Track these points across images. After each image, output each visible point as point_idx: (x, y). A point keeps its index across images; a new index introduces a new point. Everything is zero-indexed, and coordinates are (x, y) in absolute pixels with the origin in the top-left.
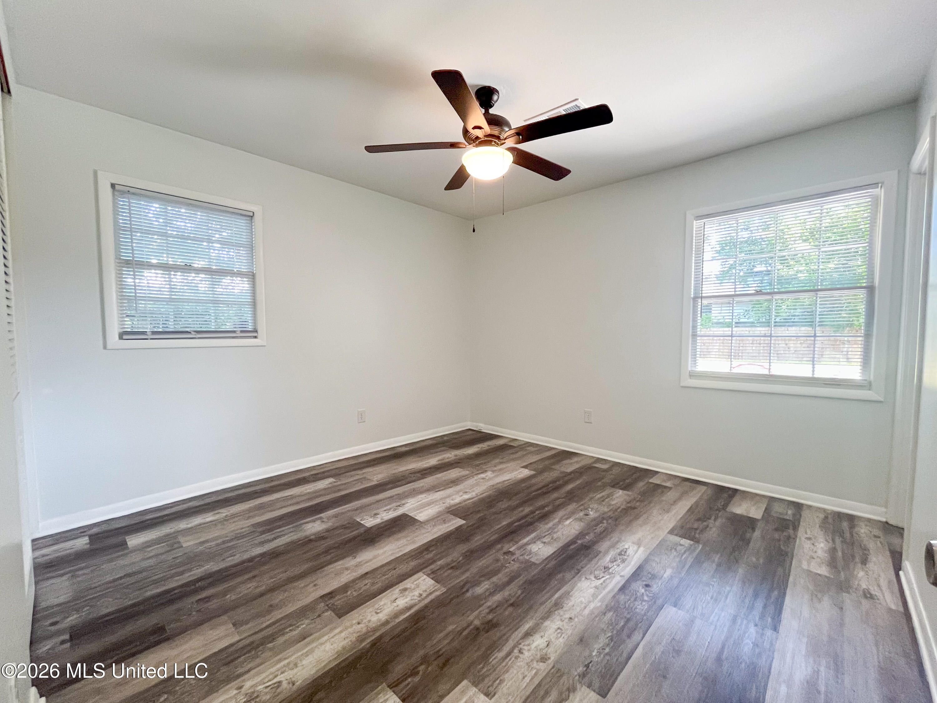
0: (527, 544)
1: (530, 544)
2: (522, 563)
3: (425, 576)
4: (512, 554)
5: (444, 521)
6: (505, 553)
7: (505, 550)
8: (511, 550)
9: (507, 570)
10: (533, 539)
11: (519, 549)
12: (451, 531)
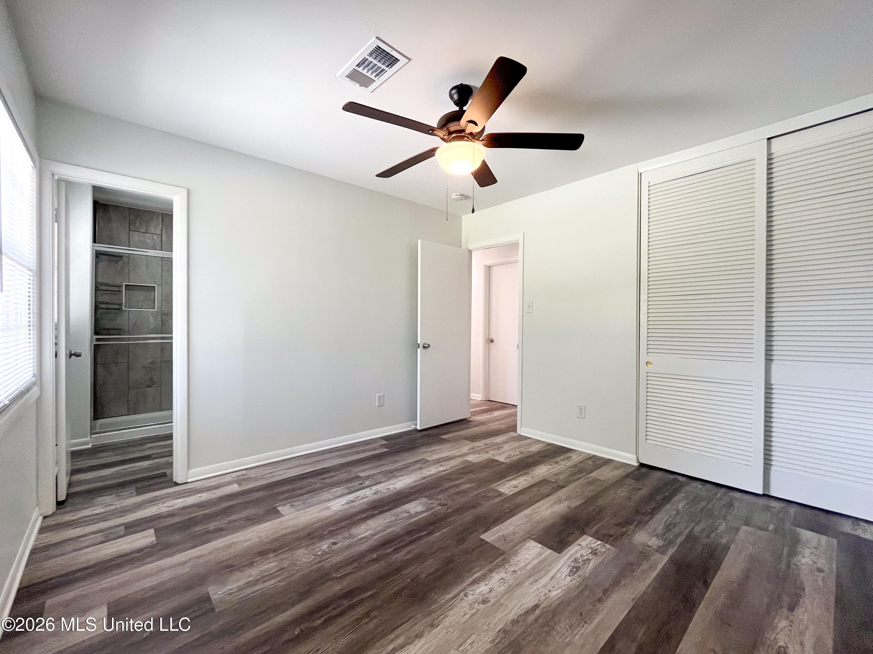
0: (423, 512)
1: (422, 512)
2: (435, 498)
3: (506, 493)
4: (440, 505)
5: (504, 538)
6: (446, 505)
7: (446, 507)
8: (440, 507)
9: (447, 494)
10: (417, 516)
11: (434, 508)
12: (496, 526)
